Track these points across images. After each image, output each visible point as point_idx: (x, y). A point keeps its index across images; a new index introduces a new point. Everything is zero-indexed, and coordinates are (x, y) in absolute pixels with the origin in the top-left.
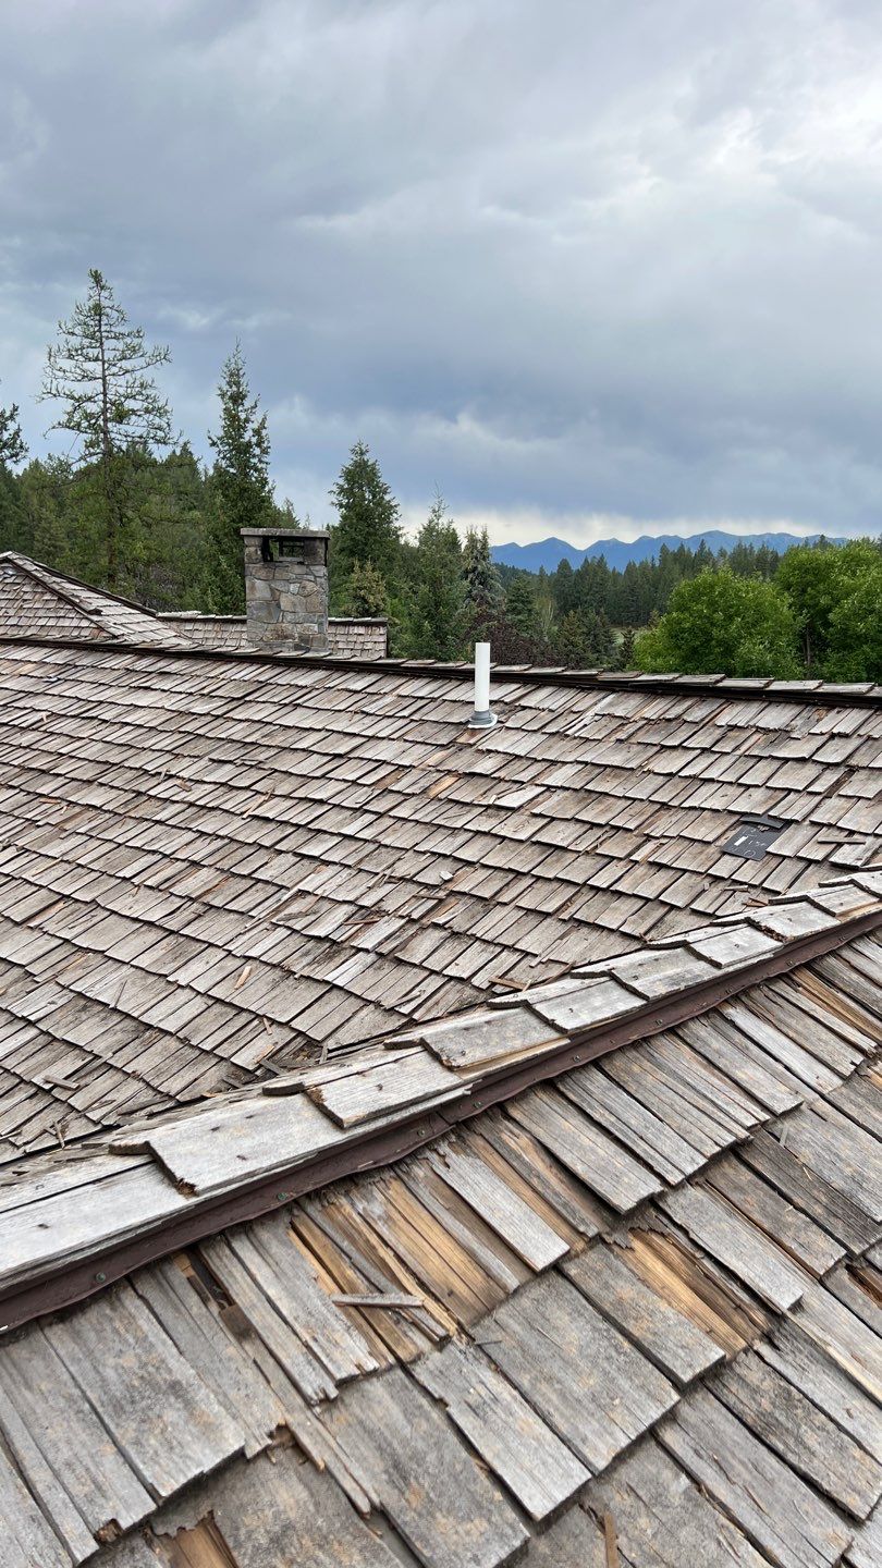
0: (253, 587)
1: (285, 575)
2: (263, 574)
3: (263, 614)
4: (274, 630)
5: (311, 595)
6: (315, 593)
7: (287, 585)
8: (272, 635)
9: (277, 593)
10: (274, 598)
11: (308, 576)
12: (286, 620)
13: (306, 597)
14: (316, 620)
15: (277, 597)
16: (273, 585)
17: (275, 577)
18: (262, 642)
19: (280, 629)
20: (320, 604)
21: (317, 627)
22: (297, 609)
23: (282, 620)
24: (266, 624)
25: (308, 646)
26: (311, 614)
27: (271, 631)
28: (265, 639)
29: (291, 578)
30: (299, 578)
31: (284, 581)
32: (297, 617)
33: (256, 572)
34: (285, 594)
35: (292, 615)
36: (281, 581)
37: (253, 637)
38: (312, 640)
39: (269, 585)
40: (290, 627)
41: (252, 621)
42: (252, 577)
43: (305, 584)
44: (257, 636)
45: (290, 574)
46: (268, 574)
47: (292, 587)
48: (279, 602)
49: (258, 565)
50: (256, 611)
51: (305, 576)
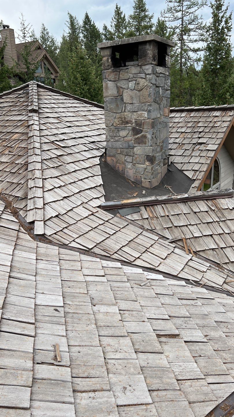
0: (107, 88)
1: (126, 76)
2: (112, 77)
3: (113, 106)
4: (120, 117)
5: (142, 89)
6: (146, 87)
7: (127, 83)
8: (118, 121)
9: (121, 90)
10: (119, 94)
11: (141, 74)
12: (127, 110)
13: (139, 91)
14: (146, 108)
15: (121, 93)
16: (118, 84)
17: (120, 78)
18: (113, 127)
19: (123, 117)
20: (149, 96)
21: (146, 114)
22: (134, 101)
23: (125, 110)
24: (115, 114)
25: (141, 129)
26: (143, 104)
27: (118, 118)
28: (114, 125)
29: (130, 78)
30: (135, 77)
31: (126, 80)
32: (134, 107)
33: (108, 76)
34: (126, 90)
35: (130, 105)
36: (124, 81)
37: (108, 123)
38: (143, 124)
39: (116, 85)
40: (129, 115)
41: (107, 112)
42: (106, 80)
43: (139, 81)
44: (110, 122)
45: (129, 74)
46: (116, 76)
47: (130, 84)
48: (123, 97)
49: (110, 70)
50: (109, 104)
51: (139, 75)
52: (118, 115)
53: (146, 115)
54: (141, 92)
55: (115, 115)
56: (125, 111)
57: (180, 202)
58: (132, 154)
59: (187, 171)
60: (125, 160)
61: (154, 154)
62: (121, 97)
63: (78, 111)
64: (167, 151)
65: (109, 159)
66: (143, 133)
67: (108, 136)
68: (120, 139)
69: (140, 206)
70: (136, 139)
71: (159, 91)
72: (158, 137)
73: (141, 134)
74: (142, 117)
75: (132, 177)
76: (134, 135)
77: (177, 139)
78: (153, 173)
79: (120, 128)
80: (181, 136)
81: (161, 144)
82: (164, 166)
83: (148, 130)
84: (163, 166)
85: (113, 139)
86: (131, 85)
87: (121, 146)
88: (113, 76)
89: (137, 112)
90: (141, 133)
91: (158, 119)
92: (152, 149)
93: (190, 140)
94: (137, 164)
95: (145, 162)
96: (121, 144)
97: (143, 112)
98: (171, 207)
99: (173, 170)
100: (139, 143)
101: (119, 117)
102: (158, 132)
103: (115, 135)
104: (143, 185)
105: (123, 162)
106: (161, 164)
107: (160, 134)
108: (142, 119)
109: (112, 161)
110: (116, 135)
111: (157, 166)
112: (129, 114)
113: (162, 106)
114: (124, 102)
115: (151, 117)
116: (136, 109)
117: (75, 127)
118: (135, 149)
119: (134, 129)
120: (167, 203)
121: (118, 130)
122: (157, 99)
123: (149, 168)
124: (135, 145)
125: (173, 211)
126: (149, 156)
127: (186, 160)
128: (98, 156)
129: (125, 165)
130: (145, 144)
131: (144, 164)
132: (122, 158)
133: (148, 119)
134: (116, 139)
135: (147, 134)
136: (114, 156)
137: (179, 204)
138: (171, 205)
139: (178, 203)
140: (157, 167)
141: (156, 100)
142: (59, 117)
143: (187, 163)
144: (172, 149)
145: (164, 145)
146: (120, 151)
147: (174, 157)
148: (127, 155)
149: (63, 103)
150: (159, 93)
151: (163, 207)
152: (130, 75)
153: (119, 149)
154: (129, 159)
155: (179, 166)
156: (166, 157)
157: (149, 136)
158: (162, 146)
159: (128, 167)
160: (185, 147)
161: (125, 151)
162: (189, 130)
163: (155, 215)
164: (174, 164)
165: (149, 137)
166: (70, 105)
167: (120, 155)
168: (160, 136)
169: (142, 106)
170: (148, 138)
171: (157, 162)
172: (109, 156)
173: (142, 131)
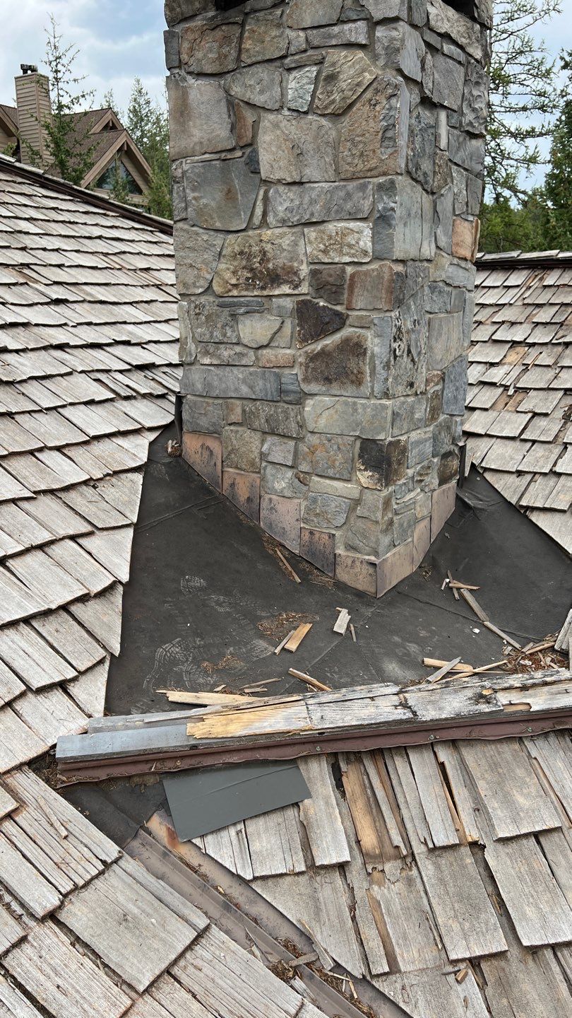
1: (273, 43)
2: (207, 52)
3: (210, 199)
4: (241, 253)
5: (351, 106)
6: (368, 95)
7: (277, 79)
8: (234, 273)
9: (249, 116)
10: (240, 137)
11: (347, 27)
12: (276, 215)
13: (336, 116)
14: (366, 205)
15: (249, 134)
16: (237, 90)
17: (244, 57)
18: (211, 299)
19: (255, 249)
20: (383, 139)
21: (368, 232)
22: (307, 171)
23: (265, 214)
24: (221, 236)
25: (338, 308)
26: (351, 186)
27: (234, 257)
28: (217, 288)
29: (293, 50)
30: (316, 43)
31: (271, 67)
32: (306, 200)
33: (191, 49)
34: (271, 117)
35: (292, 193)
36: (259, 68)
37: (191, 282)
38: (352, 287)
39: (227, 92)
40: (286, 242)
41: (186, 227)
42: (183, 73)
43: (333, 64)
44: (198, 277)
45: (288, 31)
46: (225, 50)
47: (292, 85)
48: (255, 152)
49: (198, 22)
50: (193, 190)
51: (336, 29)
52: (233, 243)
53: (366, 242)
54: (346, 120)
55: (218, 240)
56: (264, 223)
57: (545, 735)
58: (293, 429)
59: (549, 515)
60: (261, 454)
61: (396, 432)
62: (248, 150)
63: (124, 252)
64: (458, 419)
65: (192, 445)
66: (347, 332)
67: (189, 340)
68: (241, 355)
69: (305, 758)
70: (313, 358)
71: (436, 126)
72: (419, 353)
73: (337, 337)
74: (345, 250)
75: (293, 534)
76: (304, 340)
77: (494, 370)
78: (391, 522)
79: (240, 305)
80: (513, 357)
81: (432, 389)
82: (445, 487)
83: (375, 315)
84: (440, 485)
85: (212, 355)
86: (298, 86)
87: (245, 390)
88: (211, 50)
89: (321, 227)
90: (338, 330)
91: (426, 264)
92: (390, 412)
93: (551, 373)
94: (316, 479)
95: (353, 470)
96: (244, 381)
97: (352, 225)
98: (494, 767)
99: (479, 504)
100: (328, 380)
101: (237, 249)
102: (424, 330)
103: (217, 335)
104: (343, 575)
105: (253, 464)
106: (427, 479)
107: (433, 341)
108: (347, 259)
109: (206, 454)
110: (225, 335)
111: (410, 491)
112: (281, 236)
113: (446, 204)
114: (263, 175)
115: (391, 251)
116: (317, 212)
117: (86, 305)
118: (309, 405)
119: (304, 311)
120: (470, 742)
121: (233, 310)
122: (426, 166)
123: (375, 499)
124: (307, 388)
125: (508, 801)
126: (374, 441)
127: (539, 459)
128: (151, 429)
129: (263, 479)
130: (358, 382)
131: (348, 481)
132: (251, 443)
133: (376, 258)
134: (226, 353)
135: (369, 334)
136: (215, 433)
137: (540, 743)
138: (491, 750)
139: (532, 738)
140: (412, 495)
141: (418, 167)
142: (27, 266)
143: (545, 474)
144: (474, 409)
145: (448, 394)
146: (239, 410)
147: (484, 444)
148: (273, 433)
149: (70, 222)
150: (437, 137)
151: (442, 766)
152: (292, 34)
153: (238, 402)
154: (280, 451)
155: (508, 488)
156: (452, 447)
157: (375, 345)
158: (438, 396)
159: (277, 486)
160: (533, 402)
161: (262, 415)
162: (541, 336)
163: (397, 840)
164: (488, 476)
165: (377, 350)
166: (97, 232)
167: (240, 429)
168: (430, 348)
169: (349, 196)
170: (373, 355)
171: (410, 472)
172: (194, 432)
173: (340, 321)
